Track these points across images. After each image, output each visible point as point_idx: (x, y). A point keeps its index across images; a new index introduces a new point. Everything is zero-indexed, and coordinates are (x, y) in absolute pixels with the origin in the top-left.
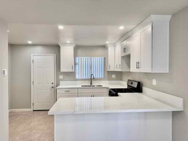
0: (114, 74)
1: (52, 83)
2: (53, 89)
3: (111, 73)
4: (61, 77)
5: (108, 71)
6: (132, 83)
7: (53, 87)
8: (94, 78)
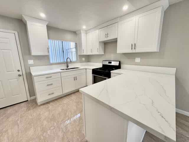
0: (83, 57)
1: (19, 71)
2: (21, 78)
3: (81, 56)
4: (31, 62)
5: (79, 55)
6: (111, 63)
7: (20, 75)
8: (71, 62)
